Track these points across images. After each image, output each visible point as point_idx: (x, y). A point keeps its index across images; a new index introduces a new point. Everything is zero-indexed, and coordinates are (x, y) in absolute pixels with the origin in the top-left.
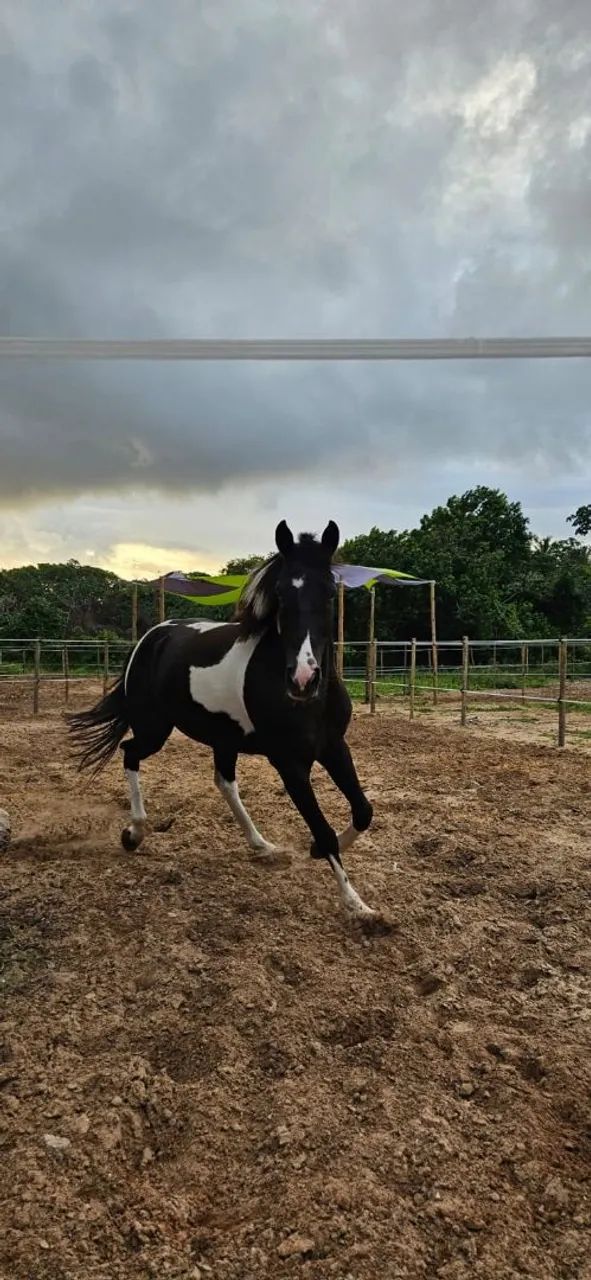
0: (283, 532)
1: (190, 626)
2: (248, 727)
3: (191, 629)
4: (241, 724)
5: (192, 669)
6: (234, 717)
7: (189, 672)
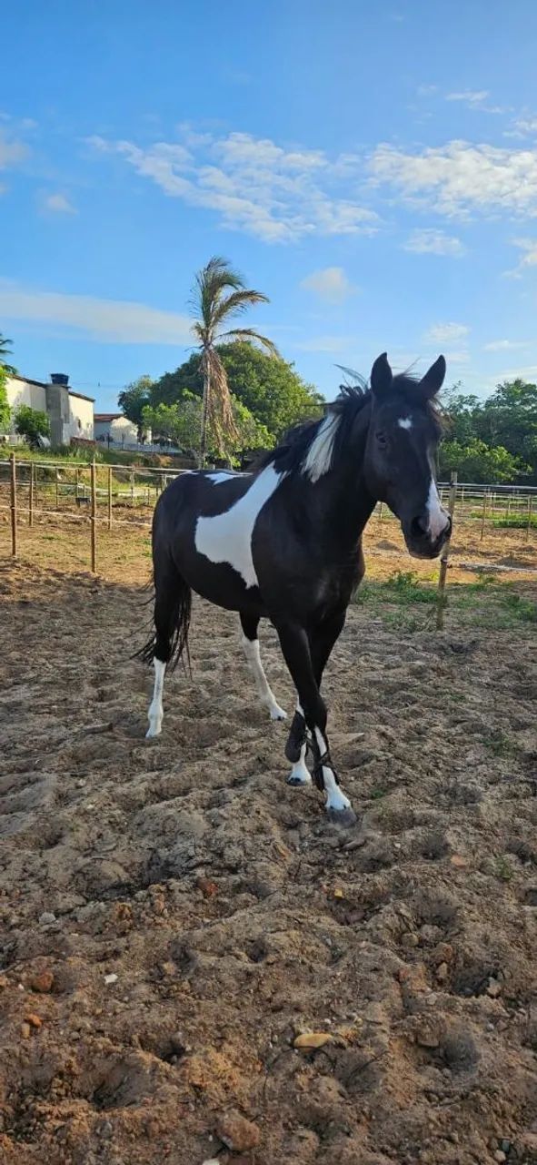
0: (381, 365)
1: (207, 476)
2: (251, 579)
3: (208, 479)
4: (243, 576)
5: (200, 519)
6: (237, 567)
7: (196, 523)
